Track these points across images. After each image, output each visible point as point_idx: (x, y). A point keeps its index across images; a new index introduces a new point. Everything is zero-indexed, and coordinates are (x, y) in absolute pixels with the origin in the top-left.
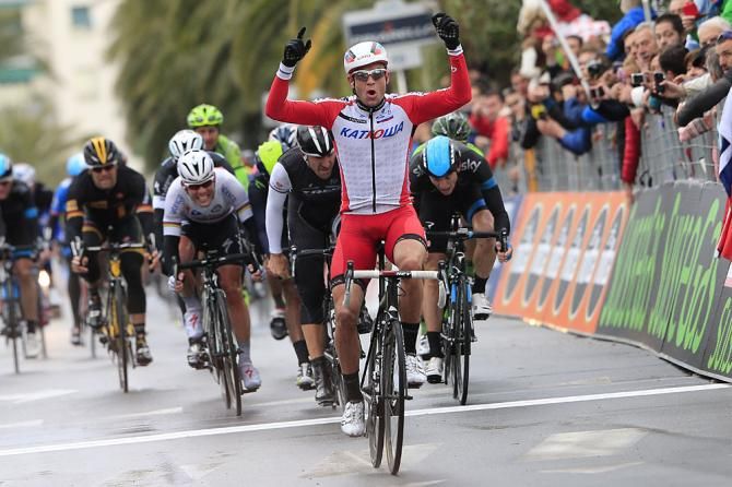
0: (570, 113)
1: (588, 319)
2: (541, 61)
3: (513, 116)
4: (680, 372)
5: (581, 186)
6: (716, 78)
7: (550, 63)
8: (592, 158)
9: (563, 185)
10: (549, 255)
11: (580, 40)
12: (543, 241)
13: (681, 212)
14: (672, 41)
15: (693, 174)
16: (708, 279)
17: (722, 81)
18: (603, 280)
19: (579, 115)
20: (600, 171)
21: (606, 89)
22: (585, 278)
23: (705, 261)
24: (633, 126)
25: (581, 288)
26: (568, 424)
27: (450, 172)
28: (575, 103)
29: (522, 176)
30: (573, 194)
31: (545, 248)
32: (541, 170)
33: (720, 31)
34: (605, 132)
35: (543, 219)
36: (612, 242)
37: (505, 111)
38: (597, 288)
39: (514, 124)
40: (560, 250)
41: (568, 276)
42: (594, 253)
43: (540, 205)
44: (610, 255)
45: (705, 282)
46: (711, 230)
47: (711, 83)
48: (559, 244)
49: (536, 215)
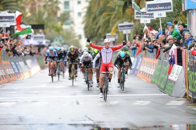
0: (150, 46)
1: (150, 80)
2: (147, 36)
3: (142, 45)
4: (160, 91)
5: (151, 58)
6: (170, 45)
7: (148, 37)
8: (153, 53)
9: (149, 57)
10: (146, 68)
11: (153, 34)
12: (145, 66)
13: (164, 65)
14: (164, 38)
15: (166, 60)
16: (166, 77)
17: (170, 46)
18: (153, 74)
19: (151, 47)
20: (154, 56)
21: (154, 44)
22: (150, 73)
23: (166, 74)
24: (159, 50)
25: (149, 75)
26: (140, 99)
27: (124, 57)
28: (151, 45)
29: (143, 55)
30: (150, 59)
31: (145, 67)
32: (146, 54)
33: (171, 37)
34: (155, 50)
35: (146, 62)
36: (155, 68)
37: (141, 44)
38: (152, 75)
39: (142, 46)
40: (147, 68)
41: (148, 72)
42: (152, 69)
43: (145, 60)
44: (154, 70)
45: (165, 77)
46: (167, 69)
47: (169, 46)
48: (147, 67)
49: (144, 61)
